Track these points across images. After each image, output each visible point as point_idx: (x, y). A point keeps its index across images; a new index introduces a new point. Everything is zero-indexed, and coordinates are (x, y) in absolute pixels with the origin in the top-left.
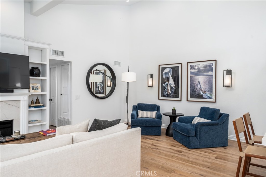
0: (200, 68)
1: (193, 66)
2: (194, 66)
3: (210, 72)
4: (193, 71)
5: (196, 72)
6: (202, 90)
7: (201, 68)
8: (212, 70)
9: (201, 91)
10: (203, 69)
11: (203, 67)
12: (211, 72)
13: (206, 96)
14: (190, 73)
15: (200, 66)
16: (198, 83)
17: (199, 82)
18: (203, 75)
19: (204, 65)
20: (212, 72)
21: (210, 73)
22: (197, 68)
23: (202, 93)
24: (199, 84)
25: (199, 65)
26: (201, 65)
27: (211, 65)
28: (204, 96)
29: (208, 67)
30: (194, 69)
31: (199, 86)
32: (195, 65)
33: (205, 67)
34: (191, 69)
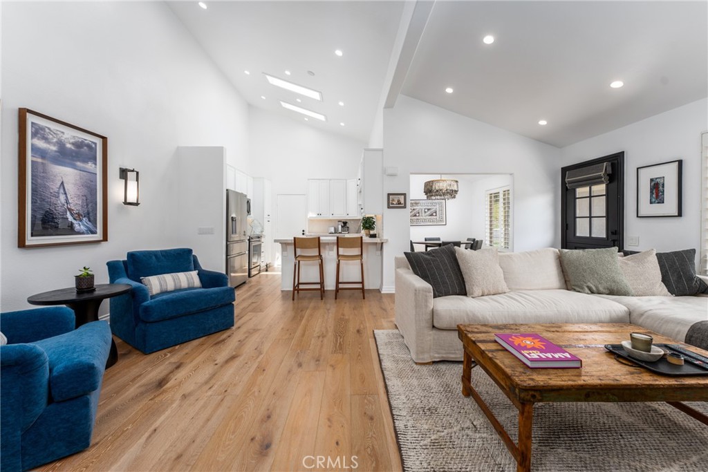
0: (64, 145)
1: (43, 129)
2: (47, 130)
3: (90, 164)
4: (41, 144)
5: (52, 150)
6: (70, 210)
7: (68, 146)
8: (94, 159)
9: (68, 213)
10: (73, 148)
11: (73, 144)
12: (94, 166)
13: (82, 227)
14: (32, 149)
15: (64, 137)
16: (59, 188)
17: (62, 183)
18: (74, 167)
19: (77, 140)
20: (96, 164)
21: (90, 166)
22: (55, 140)
23: (70, 218)
24: (62, 191)
25: (63, 133)
26: (69, 136)
27: (94, 146)
28: (77, 227)
29: (85, 148)
30: (45, 139)
31: (62, 198)
32: (49, 129)
33: (79, 145)
34: (34, 135)
